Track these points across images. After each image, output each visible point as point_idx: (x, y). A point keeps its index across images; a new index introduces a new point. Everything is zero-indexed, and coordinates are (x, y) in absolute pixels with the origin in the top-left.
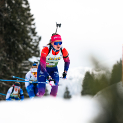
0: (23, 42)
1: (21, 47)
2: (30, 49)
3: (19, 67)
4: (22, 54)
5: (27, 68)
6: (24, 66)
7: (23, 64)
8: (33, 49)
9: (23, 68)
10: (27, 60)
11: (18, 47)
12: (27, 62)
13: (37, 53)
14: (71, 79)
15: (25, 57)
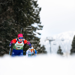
0: (27, 12)
1: (25, 15)
2: (33, 17)
4: (27, 21)
5: (30, 31)
6: (28, 30)
7: (27, 28)
8: (35, 17)
9: (28, 31)
10: (30, 25)
11: (24, 15)
12: (30, 26)
13: (38, 20)
14: (63, 40)
15: (29, 23)
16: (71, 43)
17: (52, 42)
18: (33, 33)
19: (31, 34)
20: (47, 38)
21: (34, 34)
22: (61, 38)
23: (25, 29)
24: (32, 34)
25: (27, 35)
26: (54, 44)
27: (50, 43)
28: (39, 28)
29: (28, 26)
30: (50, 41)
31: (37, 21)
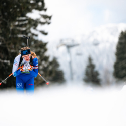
3: (11, 28)
6: (18, 26)
7: (17, 23)
9: (18, 28)
10: (23, 15)
12: (24, 18)
13: (40, 3)
14: (96, 44)
15: (21, 11)
16: (114, 49)
17: (73, 50)
18: (30, 32)
19: (27, 34)
20: (61, 41)
21: (33, 34)
22: (91, 40)
23: (11, 24)
24: (29, 35)
25: (17, 38)
26: (79, 54)
27: (69, 52)
28: (43, 20)
29: (19, 17)
30: (68, 47)
31: (38, 5)
